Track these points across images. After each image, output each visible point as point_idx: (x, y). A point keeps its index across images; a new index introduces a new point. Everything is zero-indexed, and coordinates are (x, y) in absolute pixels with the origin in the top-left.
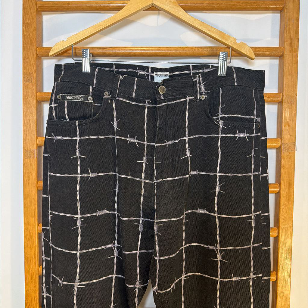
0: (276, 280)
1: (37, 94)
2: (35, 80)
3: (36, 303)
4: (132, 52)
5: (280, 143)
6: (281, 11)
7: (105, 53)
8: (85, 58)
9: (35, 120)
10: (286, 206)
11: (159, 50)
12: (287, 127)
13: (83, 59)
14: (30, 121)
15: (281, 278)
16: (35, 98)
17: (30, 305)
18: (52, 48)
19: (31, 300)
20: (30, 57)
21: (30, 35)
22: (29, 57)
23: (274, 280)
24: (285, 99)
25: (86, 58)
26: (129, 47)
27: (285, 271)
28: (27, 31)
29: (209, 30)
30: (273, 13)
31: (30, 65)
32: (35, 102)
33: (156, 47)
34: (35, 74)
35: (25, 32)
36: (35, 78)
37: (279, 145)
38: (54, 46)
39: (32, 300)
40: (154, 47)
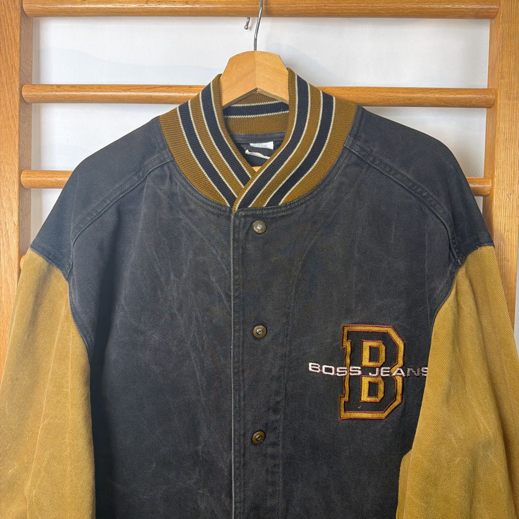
2: (17, 149)
9: (17, 224)
14: (7, 225)
16: (16, 181)
20: (8, 103)
21: (9, 61)
22: (6, 104)
31: (9, 119)
34: (18, 135)
36: (17, 143)
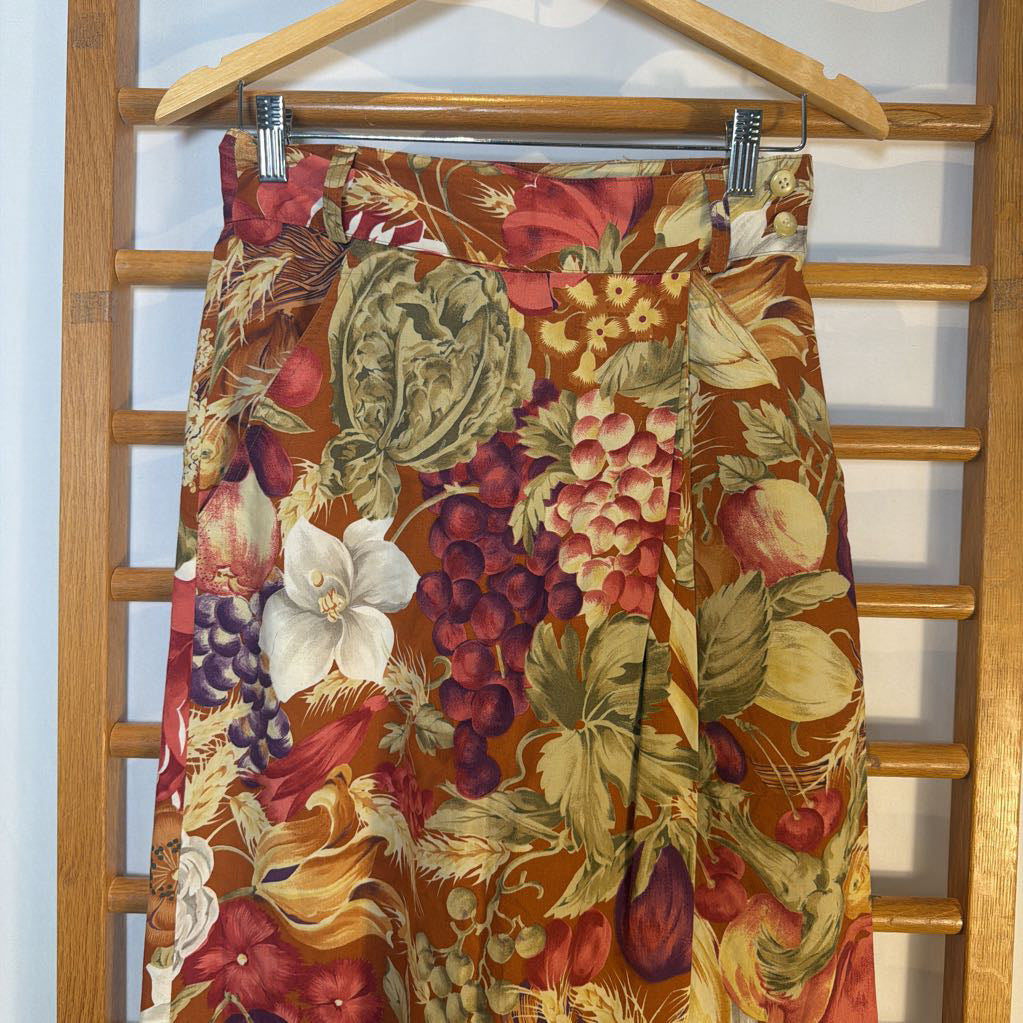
0: (967, 771)
3: (99, 854)
5: (986, 280)
8: (268, 131)
10: (1004, 504)
13: (262, 131)
15: (987, 766)
17: (76, 862)
18: (165, 91)
19: (79, 846)
23: (963, 775)
25: (272, 129)
27: (1000, 739)
29: (728, 34)
37: (982, 288)
38: (172, 87)
39: (83, 846)
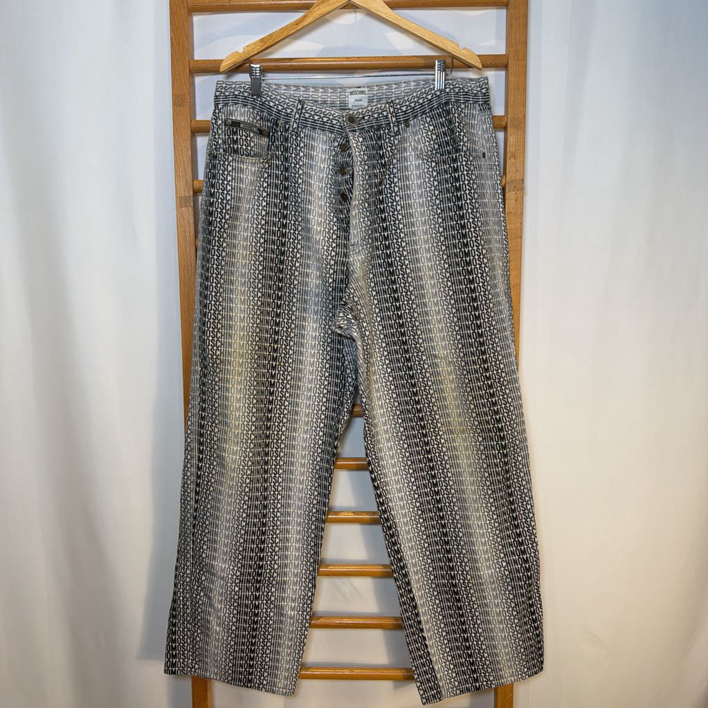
1: (191, 122)
4: (314, 65)
5: (504, 181)
6: (506, 5)
7: (277, 66)
11: (348, 61)
12: (513, 160)
20: (181, 73)
21: (181, 44)
24: (510, 122)
26: (310, 58)
28: (176, 37)
30: (497, 9)
31: (182, 84)
32: (189, 132)
33: (344, 58)
35: (174, 40)
36: (189, 101)
40: (342, 58)
